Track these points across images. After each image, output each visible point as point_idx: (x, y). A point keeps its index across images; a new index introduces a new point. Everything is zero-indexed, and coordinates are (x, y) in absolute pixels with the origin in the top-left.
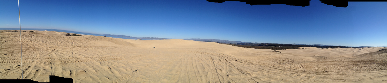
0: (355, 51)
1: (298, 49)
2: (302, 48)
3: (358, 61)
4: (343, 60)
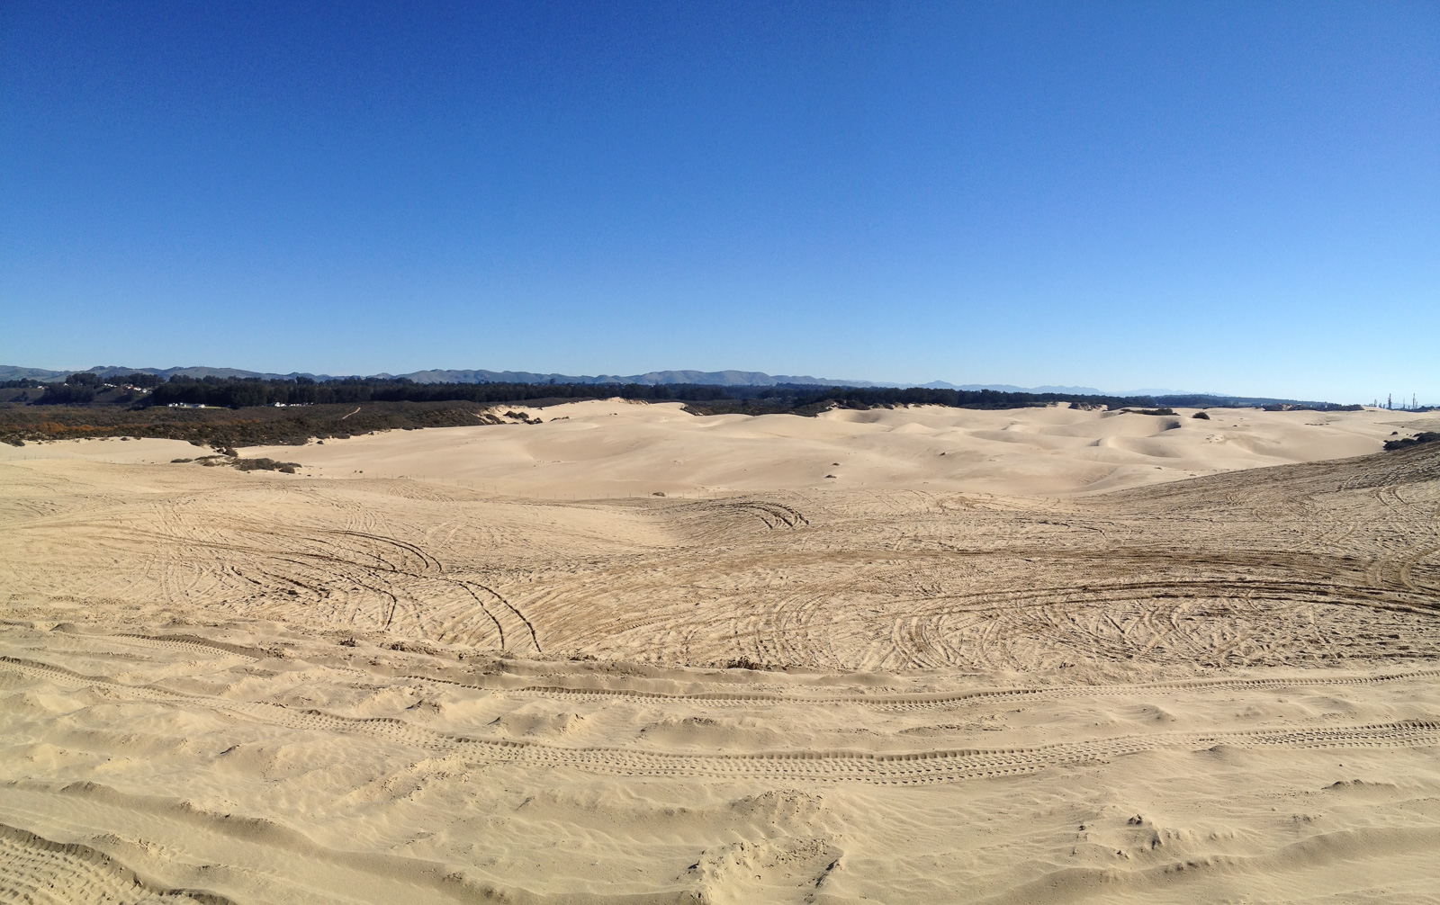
2: (523, 416)
3: (1138, 555)
4: (971, 535)
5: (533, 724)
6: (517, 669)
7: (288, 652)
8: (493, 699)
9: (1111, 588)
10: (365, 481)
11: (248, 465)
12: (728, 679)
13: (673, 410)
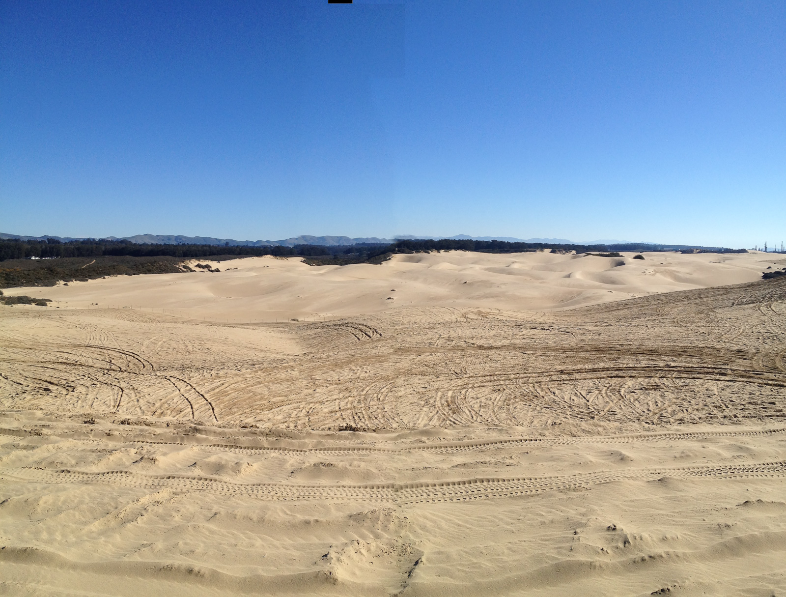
0: (578, 276)
1: (176, 271)
2: (207, 267)
3: (598, 350)
4: (485, 336)
5: (219, 468)
6: (206, 432)
7: (45, 431)
8: (190, 451)
9: (579, 371)
10: (100, 310)
11: (11, 301)
12: (340, 438)
13: (296, 262)
